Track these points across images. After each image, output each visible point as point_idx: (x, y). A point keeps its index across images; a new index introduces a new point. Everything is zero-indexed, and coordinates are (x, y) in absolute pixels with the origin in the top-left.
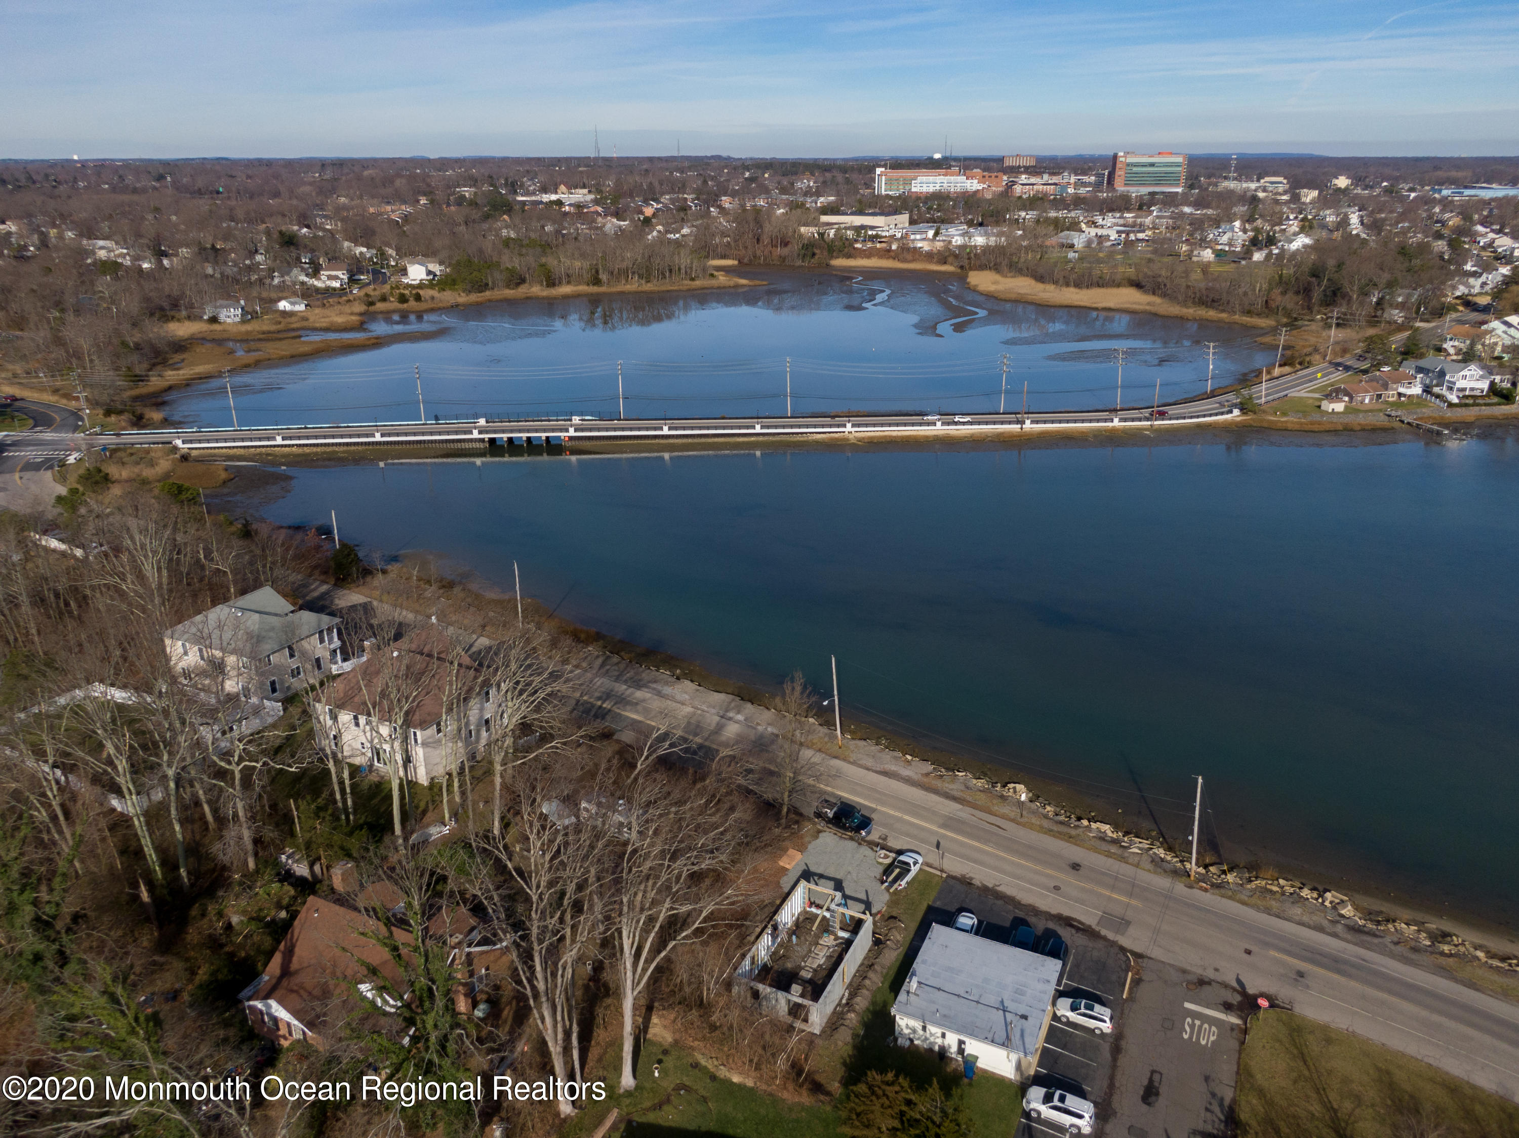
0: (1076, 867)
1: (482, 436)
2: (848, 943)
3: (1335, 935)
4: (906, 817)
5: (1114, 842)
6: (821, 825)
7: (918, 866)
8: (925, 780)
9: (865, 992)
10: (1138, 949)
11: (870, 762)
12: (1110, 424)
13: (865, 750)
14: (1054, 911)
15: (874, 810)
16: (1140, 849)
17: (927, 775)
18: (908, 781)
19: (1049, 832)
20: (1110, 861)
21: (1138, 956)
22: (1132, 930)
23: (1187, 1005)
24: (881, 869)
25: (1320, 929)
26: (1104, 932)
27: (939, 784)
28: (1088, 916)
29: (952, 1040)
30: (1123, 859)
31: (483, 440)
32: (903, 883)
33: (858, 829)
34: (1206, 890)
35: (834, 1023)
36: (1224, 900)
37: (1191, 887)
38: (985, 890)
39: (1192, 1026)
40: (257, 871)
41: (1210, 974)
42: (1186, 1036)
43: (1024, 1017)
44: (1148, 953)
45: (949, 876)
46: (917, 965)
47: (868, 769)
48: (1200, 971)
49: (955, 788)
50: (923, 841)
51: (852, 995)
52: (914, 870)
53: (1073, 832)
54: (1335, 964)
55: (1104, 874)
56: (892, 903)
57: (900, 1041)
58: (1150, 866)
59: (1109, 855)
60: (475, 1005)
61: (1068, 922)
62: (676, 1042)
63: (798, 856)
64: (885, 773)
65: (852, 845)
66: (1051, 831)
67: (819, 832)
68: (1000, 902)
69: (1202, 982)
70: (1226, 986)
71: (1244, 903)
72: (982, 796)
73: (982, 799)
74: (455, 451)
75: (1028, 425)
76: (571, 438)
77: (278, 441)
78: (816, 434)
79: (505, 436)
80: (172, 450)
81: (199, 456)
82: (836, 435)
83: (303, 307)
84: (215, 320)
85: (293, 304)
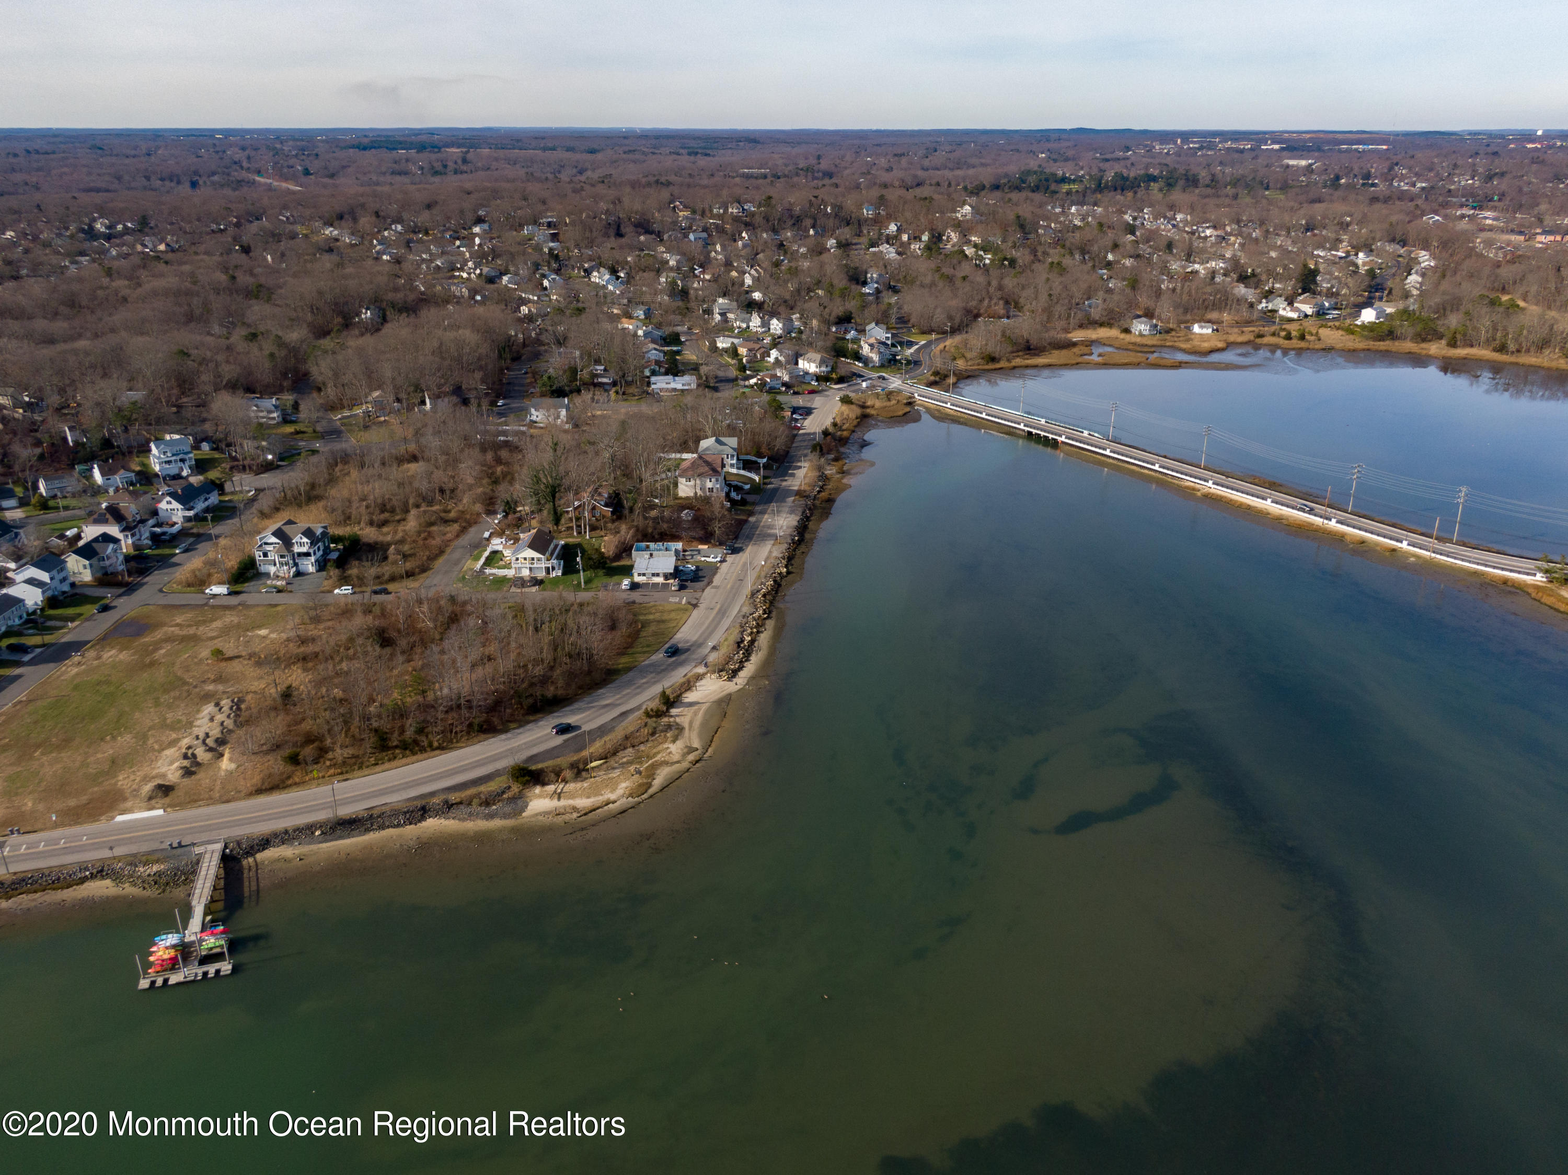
1: (1024, 428)
12: (1399, 545)
27: (771, 558)
31: (1024, 430)
33: (731, 553)
63: (704, 546)
65: (721, 553)
67: (724, 548)
74: (1011, 432)
75: (1333, 524)
76: (1063, 442)
77: (949, 405)
78: (1189, 481)
79: (1034, 431)
80: (910, 398)
81: (919, 405)
82: (1198, 486)
83: (1210, 331)
84: (1127, 331)
85: (1201, 327)
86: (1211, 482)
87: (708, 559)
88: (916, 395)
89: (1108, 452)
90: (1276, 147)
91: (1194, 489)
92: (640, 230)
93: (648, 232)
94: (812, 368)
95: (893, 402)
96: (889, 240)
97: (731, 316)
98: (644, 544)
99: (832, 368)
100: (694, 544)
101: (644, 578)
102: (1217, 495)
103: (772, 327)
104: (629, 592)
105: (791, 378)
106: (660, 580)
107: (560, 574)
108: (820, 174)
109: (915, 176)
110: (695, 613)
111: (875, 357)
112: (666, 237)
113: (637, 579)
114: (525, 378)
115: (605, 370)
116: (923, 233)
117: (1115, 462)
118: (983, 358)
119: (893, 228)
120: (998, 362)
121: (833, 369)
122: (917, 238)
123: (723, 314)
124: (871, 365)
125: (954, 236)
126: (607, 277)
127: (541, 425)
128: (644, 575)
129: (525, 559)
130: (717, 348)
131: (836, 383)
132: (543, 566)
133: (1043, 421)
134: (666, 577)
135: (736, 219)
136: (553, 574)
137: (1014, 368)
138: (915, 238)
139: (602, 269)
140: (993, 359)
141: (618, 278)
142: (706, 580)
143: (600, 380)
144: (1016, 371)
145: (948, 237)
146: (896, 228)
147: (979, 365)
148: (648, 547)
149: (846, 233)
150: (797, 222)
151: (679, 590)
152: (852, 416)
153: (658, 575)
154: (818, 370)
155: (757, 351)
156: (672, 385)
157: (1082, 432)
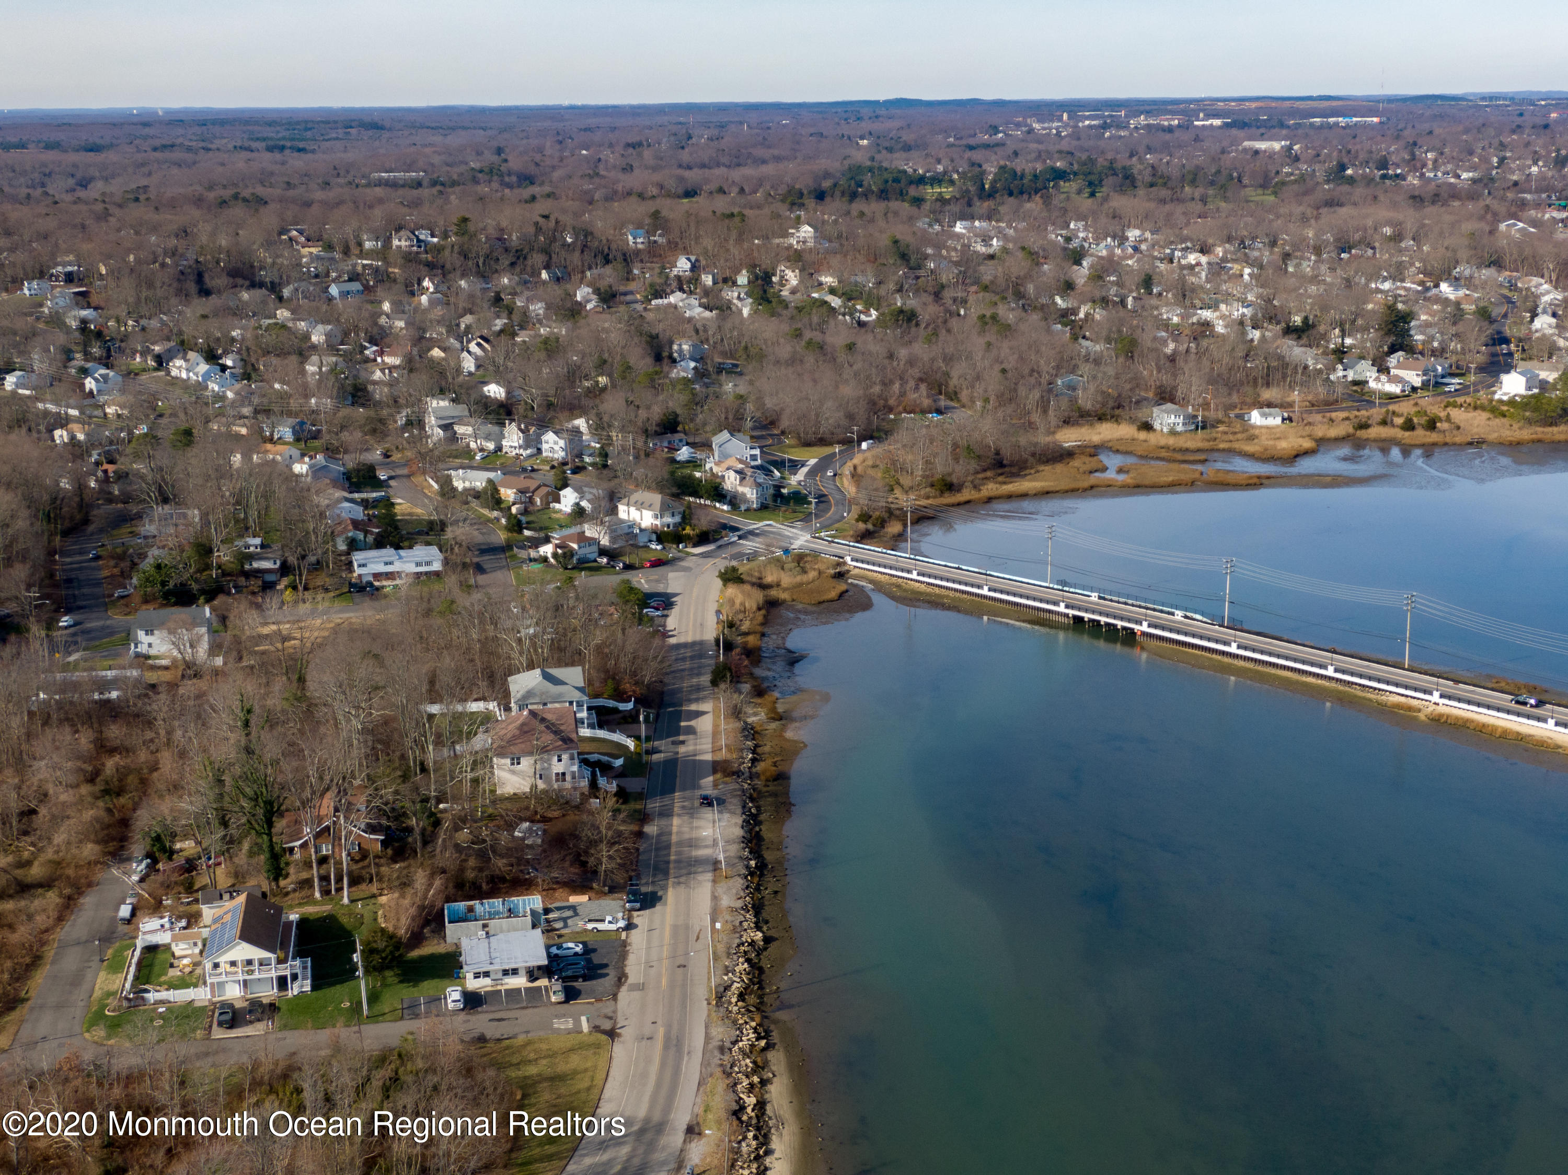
0: (682, 966)
1: (1067, 611)
3: (707, 1043)
4: (669, 915)
5: (730, 971)
8: (722, 909)
10: (620, 996)
11: (721, 890)
13: (734, 883)
14: (626, 970)
16: (732, 979)
17: (731, 907)
18: (716, 905)
19: (714, 953)
20: (704, 974)
21: (614, 998)
22: (635, 992)
23: (583, 1017)
25: (709, 1037)
26: (625, 987)
27: (724, 913)
30: (712, 977)
31: (1067, 615)
32: (591, 926)
33: (639, 908)
34: (711, 1005)
37: (708, 1000)
38: (624, 952)
39: (565, 1021)
41: (620, 1018)
42: (555, 1021)
43: (491, 964)
44: (620, 1001)
45: (625, 941)
47: (713, 891)
48: (620, 1015)
53: (724, 959)
54: (674, 1046)
55: (686, 973)
56: (577, 932)
58: (715, 985)
59: (712, 971)
61: (622, 975)
62: (383, 904)
63: (586, 900)
64: (714, 896)
65: (619, 909)
67: (621, 898)
68: (616, 957)
69: (610, 1018)
70: (615, 1023)
74: (1041, 619)
76: (1144, 634)
77: (914, 575)
78: (1395, 695)
79: (1087, 616)
80: (839, 564)
81: (857, 577)
82: (1415, 703)
83: (1278, 420)
84: (1147, 427)
85: (1265, 415)
86: (1436, 694)
87: (600, 926)
88: (848, 559)
89: (1233, 649)
90: (1217, 122)
91: (1410, 708)
92: (240, 281)
93: (254, 284)
94: (646, 519)
95: (812, 574)
96: (680, 285)
97: (460, 429)
98: (462, 906)
99: (684, 518)
100: (560, 893)
101: (487, 981)
102: (1457, 718)
103: (545, 447)
104: (462, 1016)
105: (613, 540)
106: (520, 982)
107: (308, 988)
108: (514, 179)
109: (681, 179)
110: (619, 1050)
111: (750, 493)
112: (286, 292)
113: (473, 984)
114: (99, 569)
115: (263, 546)
116: (738, 272)
117: (1250, 665)
118: (932, 485)
119: (683, 265)
120: (959, 491)
121: (686, 518)
122: (729, 281)
123: (447, 427)
124: (743, 508)
125: (793, 278)
126: (203, 367)
127: (164, 662)
128: (487, 974)
129: (233, 964)
130: (454, 489)
131: (695, 546)
132: (274, 974)
133: (1094, 597)
134: (532, 974)
135: (409, 258)
136: (294, 990)
137: (990, 500)
138: (725, 280)
139: (192, 355)
140: (949, 487)
141: (224, 368)
142: (612, 973)
143: (256, 565)
144: (996, 505)
145: (782, 277)
146: (689, 265)
147: (928, 498)
148: (471, 909)
149: (608, 275)
150: (518, 259)
151: (567, 1001)
152: (751, 604)
153: (515, 972)
154: (658, 522)
155: (533, 492)
156: (396, 567)
157: (1173, 614)
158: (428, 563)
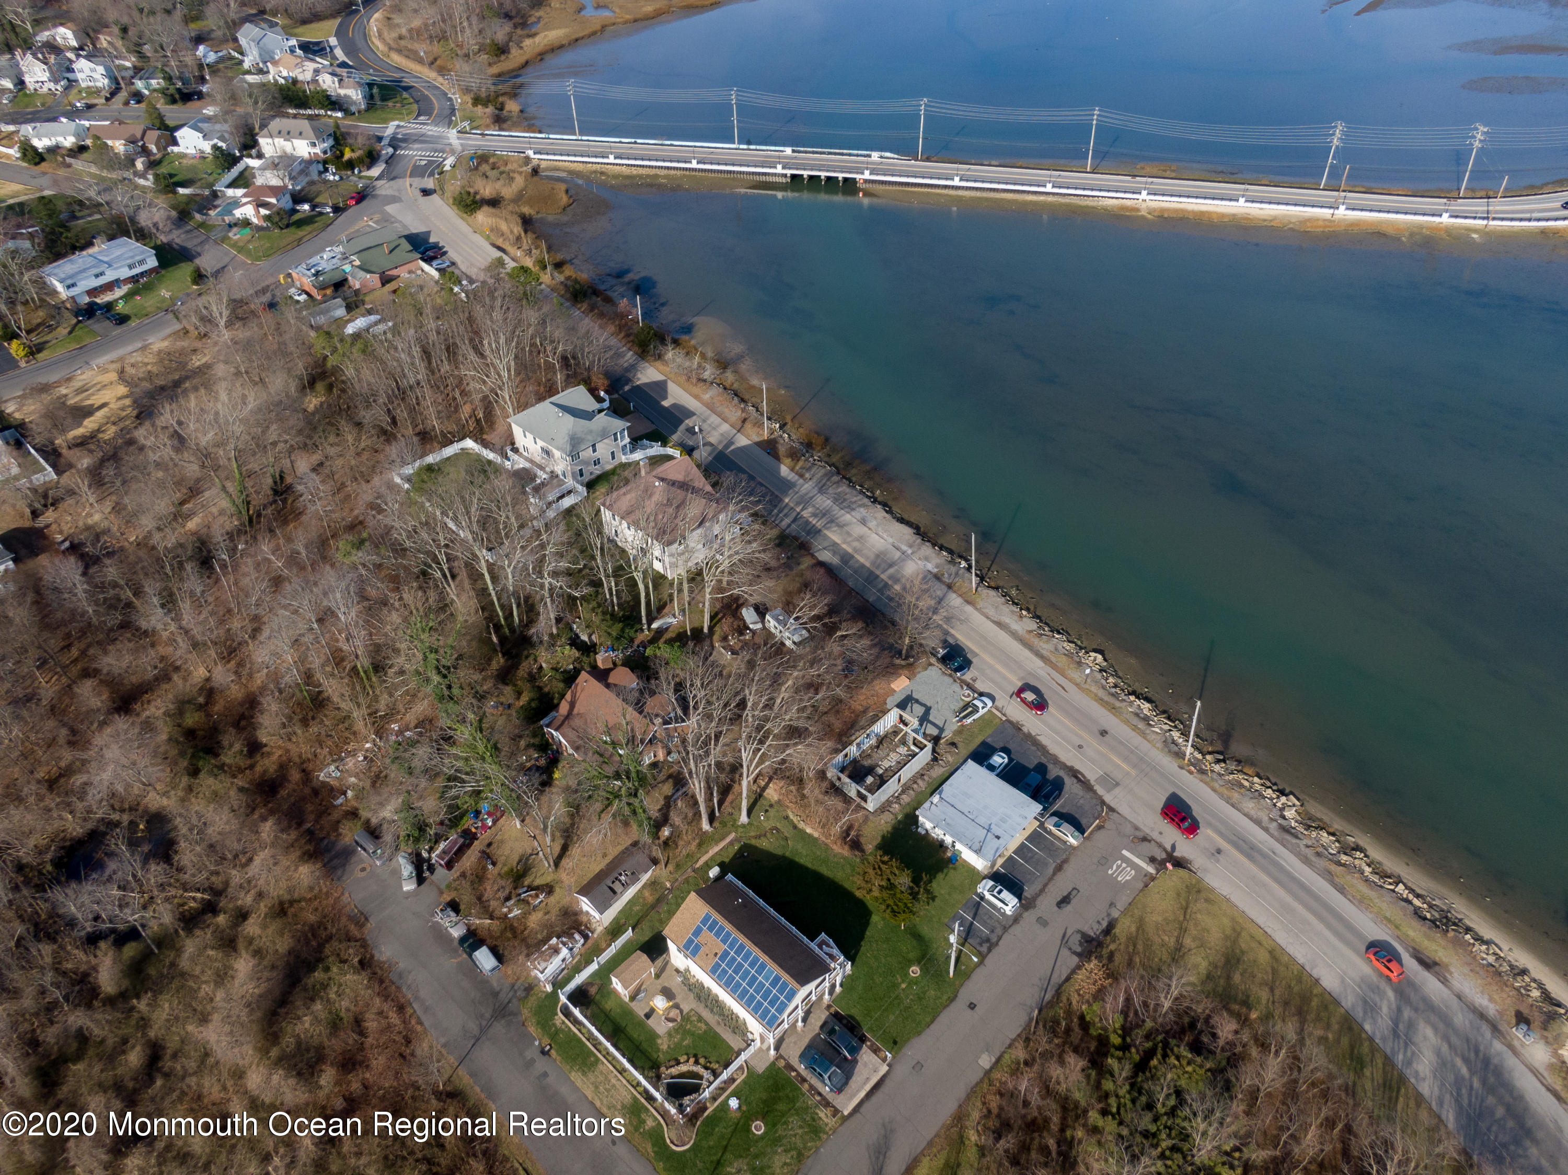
0: (1104, 733)
1: (785, 172)
2: (914, 755)
3: (1266, 830)
4: (999, 667)
5: (1146, 719)
6: (933, 660)
7: (986, 710)
8: (1027, 636)
9: (911, 792)
10: (1112, 805)
11: (991, 612)
12: (1437, 219)
13: (991, 599)
14: (1069, 764)
15: (976, 655)
16: (1161, 729)
17: (1031, 632)
18: (1014, 635)
19: (1100, 701)
20: (1133, 734)
21: (1111, 809)
22: (1117, 791)
23: (1125, 852)
24: (962, 704)
25: (1258, 822)
26: (1097, 788)
27: (1036, 641)
28: (1091, 773)
29: (948, 840)
30: (1143, 734)
31: (785, 176)
32: (969, 721)
33: (960, 669)
34: (1191, 773)
35: (884, 808)
36: (1202, 784)
37: (1181, 768)
38: (1029, 736)
39: (1118, 867)
40: (558, 635)
41: (1155, 835)
42: (1110, 872)
43: (998, 837)
44: (1120, 810)
45: (1008, 721)
46: (945, 786)
47: (988, 618)
48: (1148, 831)
49: (1045, 646)
50: (1001, 688)
51: (903, 792)
52: (981, 712)
53: (1118, 704)
54: (1250, 850)
55: (1121, 742)
56: (959, 732)
57: (919, 830)
58: (1160, 745)
59: (1135, 728)
60: (669, 753)
61: (1075, 774)
62: (779, 802)
63: (907, 682)
64: (999, 624)
65: (949, 680)
66: (1101, 700)
67: (931, 664)
68: (1034, 748)
69: (1145, 839)
70: (1160, 845)
71: (1214, 790)
72: (1064, 658)
73: (1062, 661)
74: (760, 183)
75: (1342, 212)
76: (866, 181)
77: (611, 159)
78: (1109, 200)
79: (806, 174)
81: (547, 169)
82: (1128, 203)
86: (1144, 193)
88: (530, 153)
89: (956, 182)
94: (303, 148)
95: (519, 178)
99: (336, 139)
103: (80, 76)
104: (1027, 916)
105: (293, 181)
113: (983, 864)
118: (486, 51)
121: (339, 139)
131: (369, 168)
136: (839, 981)
140: (499, 50)
142: (1060, 773)
154: (317, 150)
155: (142, 139)
156: (110, 276)
157: (870, 156)
158: (141, 262)
